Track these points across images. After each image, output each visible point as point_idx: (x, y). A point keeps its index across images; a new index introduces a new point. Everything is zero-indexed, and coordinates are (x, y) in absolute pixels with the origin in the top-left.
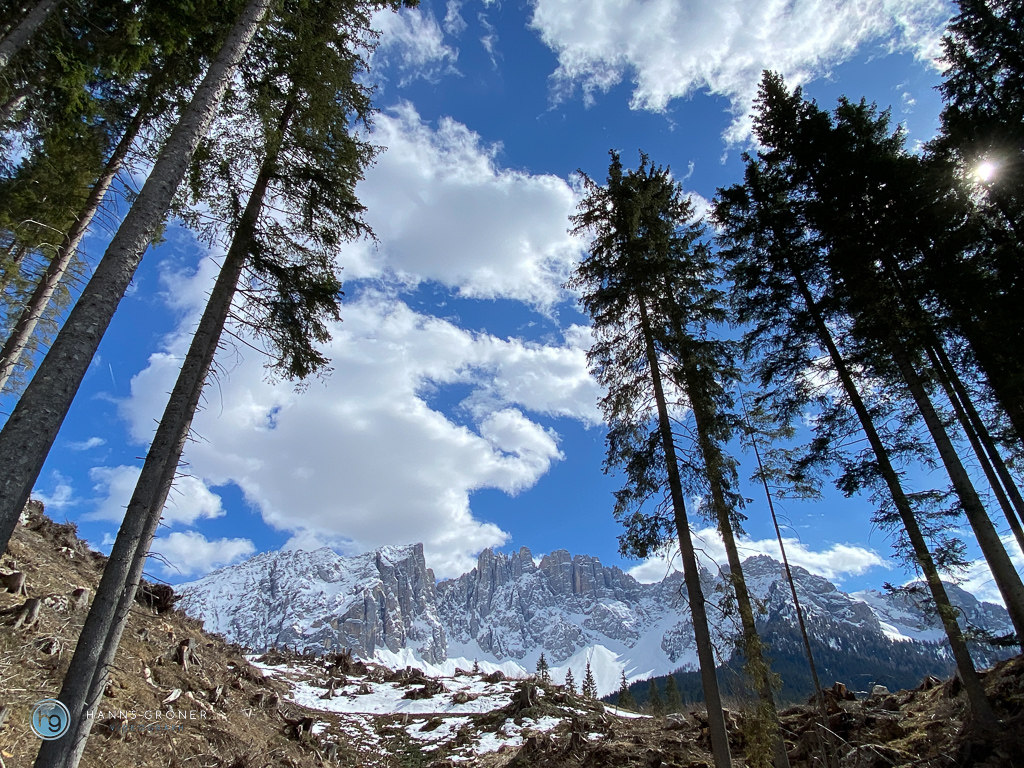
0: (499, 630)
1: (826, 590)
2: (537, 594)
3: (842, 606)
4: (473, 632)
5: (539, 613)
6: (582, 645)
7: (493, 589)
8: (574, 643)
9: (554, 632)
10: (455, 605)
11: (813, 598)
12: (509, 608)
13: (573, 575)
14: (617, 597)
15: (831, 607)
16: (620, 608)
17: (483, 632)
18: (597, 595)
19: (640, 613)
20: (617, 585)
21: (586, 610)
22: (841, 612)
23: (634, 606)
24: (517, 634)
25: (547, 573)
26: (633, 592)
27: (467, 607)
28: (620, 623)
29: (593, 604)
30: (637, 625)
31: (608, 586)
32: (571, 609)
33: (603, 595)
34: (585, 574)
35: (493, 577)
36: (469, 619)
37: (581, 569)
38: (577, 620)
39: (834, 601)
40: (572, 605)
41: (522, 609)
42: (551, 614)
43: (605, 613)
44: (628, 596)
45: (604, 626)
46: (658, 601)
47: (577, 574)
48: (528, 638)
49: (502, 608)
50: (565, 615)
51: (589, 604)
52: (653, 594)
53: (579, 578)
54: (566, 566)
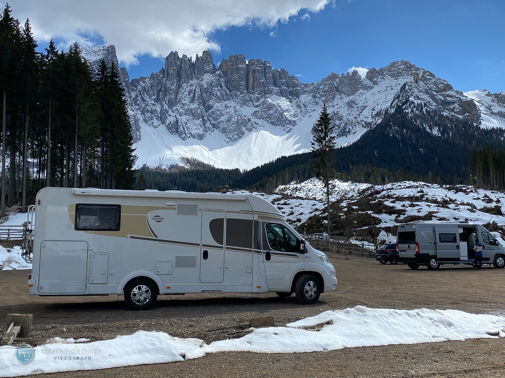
0: (184, 119)
1: (445, 90)
2: (216, 91)
3: (453, 103)
4: (162, 118)
5: (217, 106)
6: (250, 130)
7: (179, 87)
8: (244, 129)
9: (229, 121)
10: (146, 97)
11: (432, 97)
12: (193, 101)
13: (247, 76)
14: (282, 94)
15: (445, 103)
16: (283, 103)
17: (171, 119)
18: (266, 92)
19: (299, 106)
20: (283, 84)
21: (257, 104)
22: (452, 107)
23: (294, 101)
24: (199, 122)
25: (225, 74)
26: (296, 90)
27: (157, 100)
28: (281, 115)
29: (262, 100)
30: (295, 115)
31: (275, 85)
32: (244, 103)
33: (270, 92)
34: (257, 75)
35: (179, 76)
36: (159, 109)
37: (254, 71)
38: (247, 111)
39: (449, 99)
40: (245, 100)
41: (204, 103)
42: (226, 107)
43: (270, 107)
44: (291, 93)
45: (269, 116)
46: (314, 97)
47: (251, 76)
48: (208, 125)
49: (186, 101)
50: (238, 107)
51: (258, 99)
52: (312, 91)
53: (251, 78)
54: (242, 69)
